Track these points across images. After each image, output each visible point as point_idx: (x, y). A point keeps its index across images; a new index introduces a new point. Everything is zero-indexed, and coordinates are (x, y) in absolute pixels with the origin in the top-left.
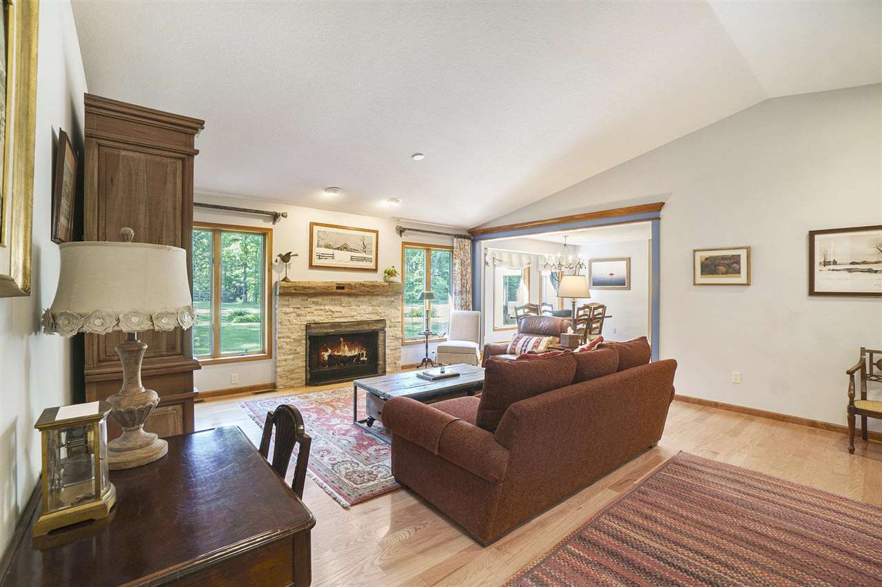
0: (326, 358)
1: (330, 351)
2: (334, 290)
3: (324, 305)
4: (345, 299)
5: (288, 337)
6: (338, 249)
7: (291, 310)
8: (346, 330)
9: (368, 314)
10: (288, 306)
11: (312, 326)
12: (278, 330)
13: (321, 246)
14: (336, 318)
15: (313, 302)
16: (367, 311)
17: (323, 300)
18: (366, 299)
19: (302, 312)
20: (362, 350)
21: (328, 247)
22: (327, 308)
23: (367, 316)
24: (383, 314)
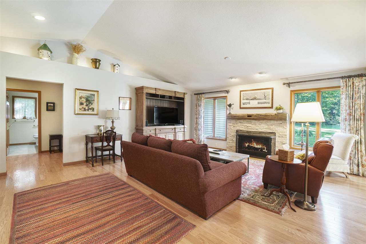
0: (247, 146)
1: (248, 144)
2: (247, 117)
3: (244, 123)
4: (254, 121)
5: (230, 134)
6: (252, 100)
7: (232, 124)
8: (254, 135)
9: (265, 129)
10: (230, 123)
11: (239, 131)
12: (228, 131)
13: (244, 100)
14: (249, 129)
15: (239, 122)
16: (265, 127)
17: (243, 121)
18: (264, 122)
19: (236, 125)
20: (263, 146)
21: (247, 99)
22: (245, 124)
23: (265, 130)
24: (274, 130)
